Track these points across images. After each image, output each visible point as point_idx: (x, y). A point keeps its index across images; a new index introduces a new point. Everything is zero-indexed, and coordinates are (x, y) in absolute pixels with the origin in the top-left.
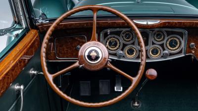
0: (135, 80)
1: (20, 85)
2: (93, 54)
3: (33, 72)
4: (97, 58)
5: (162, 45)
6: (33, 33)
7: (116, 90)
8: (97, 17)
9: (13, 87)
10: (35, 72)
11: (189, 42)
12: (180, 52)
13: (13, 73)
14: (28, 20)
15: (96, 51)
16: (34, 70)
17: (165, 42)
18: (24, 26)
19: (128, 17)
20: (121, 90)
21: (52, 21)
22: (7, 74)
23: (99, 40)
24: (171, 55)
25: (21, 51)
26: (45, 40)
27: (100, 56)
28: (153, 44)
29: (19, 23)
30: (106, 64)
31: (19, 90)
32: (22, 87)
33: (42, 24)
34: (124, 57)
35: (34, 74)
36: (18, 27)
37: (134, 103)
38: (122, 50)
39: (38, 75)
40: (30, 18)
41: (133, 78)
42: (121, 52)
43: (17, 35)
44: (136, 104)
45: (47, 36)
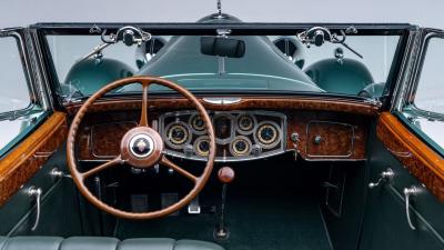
0: (199, 181)
1: (36, 189)
2: (142, 145)
3: (56, 173)
4: (146, 150)
5: (251, 137)
6: (58, 116)
7: (190, 212)
8: (149, 94)
9: (25, 191)
10: (60, 173)
11: (289, 131)
12: (278, 147)
13: (27, 169)
14: (51, 98)
15: (145, 141)
16: (58, 171)
17: (254, 131)
18: (45, 107)
19: (194, 94)
20: (199, 212)
21: (85, 99)
22: (18, 169)
23: (150, 126)
24: (264, 151)
25: (39, 141)
26: (74, 125)
27: (151, 147)
28: (238, 134)
29: (38, 103)
30: (160, 159)
31: (34, 196)
32: (39, 191)
33: (71, 104)
34: (194, 154)
35: (57, 176)
36: (36, 108)
37: (219, 231)
38: (192, 143)
39: (64, 178)
40: (53, 94)
41: (196, 179)
42: (191, 147)
43: (35, 120)
44: (222, 234)
45: (77, 119)
